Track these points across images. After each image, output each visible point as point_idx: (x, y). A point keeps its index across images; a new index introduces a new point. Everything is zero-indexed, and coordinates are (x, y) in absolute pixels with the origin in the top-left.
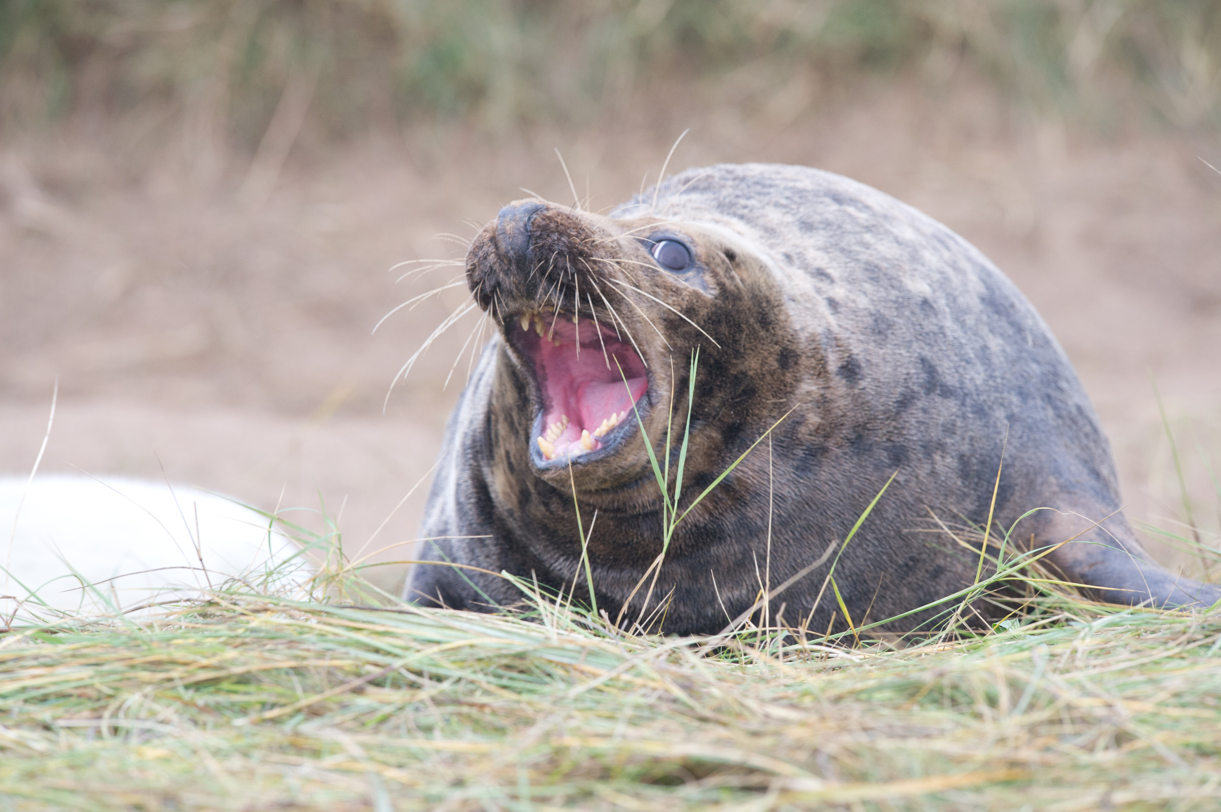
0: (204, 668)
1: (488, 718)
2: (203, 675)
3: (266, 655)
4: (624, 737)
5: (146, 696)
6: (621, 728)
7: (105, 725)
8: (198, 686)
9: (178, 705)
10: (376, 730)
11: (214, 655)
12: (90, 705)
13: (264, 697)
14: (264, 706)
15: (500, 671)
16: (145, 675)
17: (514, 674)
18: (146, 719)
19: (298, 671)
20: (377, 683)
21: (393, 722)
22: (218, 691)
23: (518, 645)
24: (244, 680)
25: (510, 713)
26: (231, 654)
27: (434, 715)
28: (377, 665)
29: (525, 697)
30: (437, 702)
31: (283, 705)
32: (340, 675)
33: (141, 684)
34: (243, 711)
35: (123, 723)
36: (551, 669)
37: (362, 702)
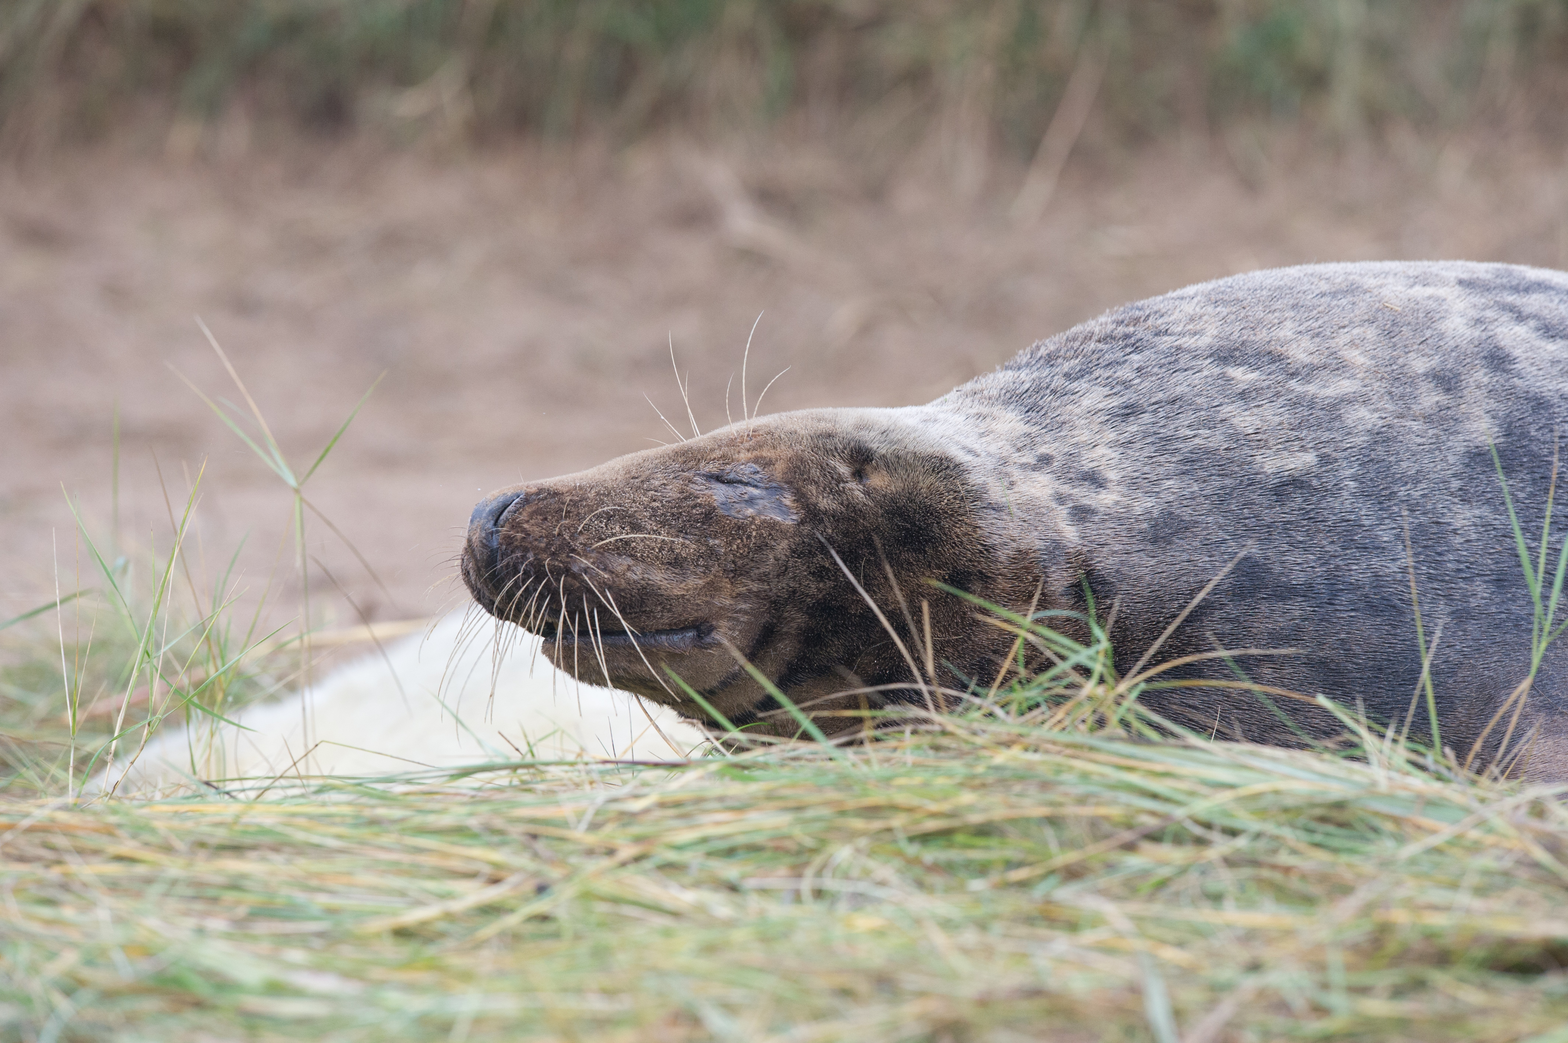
0: (934, 815)
1: (1295, 883)
2: (931, 825)
3: (1014, 800)
4: (1468, 911)
5: (858, 851)
6: (1464, 898)
7: (806, 885)
8: (925, 838)
9: (897, 863)
10: (1151, 897)
11: (945, 798)
12: (789, 860)
13: (1010, 853)
14: (1010, 865)
15: (1314, 825)
16: (858, 824)
17: (1331, 828)
18: (859, 879)
19: (1053, 821)
20: (1155, 837)
21: (1173, 888)
22: (951, 846)
23: (1336, 791)
24: (984, 831)
25: (1323, 878)
26: (967, 798)
27: (1225, 880)
28: (1153, 813)
29: (1344, 858)
30: (1230, 862)
31: (1030, 864)
32: (1106, 827)
33: (851, 836)
34: (982, 869)
35: (830, 883)
36: (1377, 822)
37: (1134, 861)
